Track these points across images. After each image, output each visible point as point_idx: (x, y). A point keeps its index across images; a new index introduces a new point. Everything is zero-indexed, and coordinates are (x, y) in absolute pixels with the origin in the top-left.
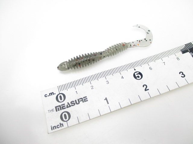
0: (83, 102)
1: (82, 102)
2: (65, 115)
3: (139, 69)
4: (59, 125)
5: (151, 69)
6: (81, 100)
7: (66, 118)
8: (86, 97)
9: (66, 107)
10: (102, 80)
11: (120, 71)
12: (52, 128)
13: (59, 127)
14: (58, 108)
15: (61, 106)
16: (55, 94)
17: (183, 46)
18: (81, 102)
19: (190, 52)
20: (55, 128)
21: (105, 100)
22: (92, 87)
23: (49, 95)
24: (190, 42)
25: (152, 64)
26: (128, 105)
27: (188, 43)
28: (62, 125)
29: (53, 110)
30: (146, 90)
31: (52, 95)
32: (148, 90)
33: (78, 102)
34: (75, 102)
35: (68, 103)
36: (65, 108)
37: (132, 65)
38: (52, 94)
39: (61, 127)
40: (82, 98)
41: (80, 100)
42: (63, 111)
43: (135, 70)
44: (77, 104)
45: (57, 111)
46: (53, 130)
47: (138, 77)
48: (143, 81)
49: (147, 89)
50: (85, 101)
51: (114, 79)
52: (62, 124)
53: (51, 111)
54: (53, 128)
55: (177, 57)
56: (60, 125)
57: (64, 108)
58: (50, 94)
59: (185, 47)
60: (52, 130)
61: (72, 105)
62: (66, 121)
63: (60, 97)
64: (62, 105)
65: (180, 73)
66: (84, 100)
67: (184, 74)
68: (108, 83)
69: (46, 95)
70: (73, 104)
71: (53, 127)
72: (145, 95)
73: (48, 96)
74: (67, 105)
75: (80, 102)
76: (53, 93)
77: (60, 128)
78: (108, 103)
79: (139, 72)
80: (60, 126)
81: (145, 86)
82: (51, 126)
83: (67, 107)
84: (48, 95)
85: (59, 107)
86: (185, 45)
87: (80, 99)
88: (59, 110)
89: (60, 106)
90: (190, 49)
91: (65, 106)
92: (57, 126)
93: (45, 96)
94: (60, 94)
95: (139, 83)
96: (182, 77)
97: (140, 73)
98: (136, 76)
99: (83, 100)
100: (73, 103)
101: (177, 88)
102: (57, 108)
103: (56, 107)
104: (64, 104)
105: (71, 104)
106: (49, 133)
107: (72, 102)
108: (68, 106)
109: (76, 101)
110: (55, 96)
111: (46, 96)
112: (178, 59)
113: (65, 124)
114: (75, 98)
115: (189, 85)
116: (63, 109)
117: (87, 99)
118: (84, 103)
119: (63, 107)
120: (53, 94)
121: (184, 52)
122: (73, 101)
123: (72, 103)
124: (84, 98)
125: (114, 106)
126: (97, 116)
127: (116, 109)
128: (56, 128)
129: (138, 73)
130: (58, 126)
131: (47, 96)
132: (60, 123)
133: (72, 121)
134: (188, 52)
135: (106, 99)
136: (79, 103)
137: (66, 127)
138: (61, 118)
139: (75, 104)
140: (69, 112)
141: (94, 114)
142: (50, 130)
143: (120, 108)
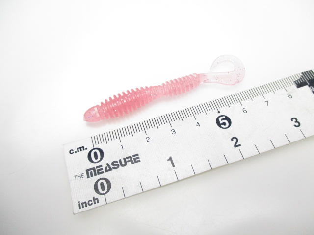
0: (133, 163)
2: (102, 184)
3: (225, 111)
4: (91, 201)
5: (245, 111)
6: (129, 159)
7: (103, 189)
8: (137, 155)
9: (104, 170)
10: (165, 128)
11: (195, 114)
12: (79, 204)
13: (92, 204)
14: (91, 173)
15: (96, 169)
16: (86, 149)
17: (299, 76)
18: (129, 163)
19: (309, 86)
20: (84, 204)
21: (168, 160)
22: (148, 138)
23: (77, 150)
24: (309, 70)
25: (246, 103)
26: (205, 170)
27: (307, 70)
28: (96, 201)
29: (82, 176)
30: (236, 146)
31: (81, 150)
32: (240, 145)
33: (123, 163)
34: (119, 163)
35: (108, 164)
36: (102, 173)
37: (214, 105)
39: (95, 203)
40: (130, 157)
41: (127, 160)
42: (99, 177)
43: (219, 112)
44: (123, 166)
45: (88, 177)
46: (82, 209)
47: (224, 124)
48: (233, 131)
49: (237, 144)
50: (136, 162)
51: (184, 126)
52: (97, 199)
55: (287, 93)
56: (93, 200)
57: (100, 172)
59: (302, 76)
60: (80, 208)
61: (114, 168)
62: (104, 194)
63: (95, 153)
64: (97, 167)
65: (292, 120)
66: (135, 159)
67: (298, 121)
68: (174, 133)
69: (72, 150)
70: (116, 167)
71: (82, 204)
72: (234, 155)
73: (76, 152)
74: (106, 168)
76: (83, 147)
77: (93, 206)
78: (174, 166)
79: (226, 116)
80: (93, 202)
81: (235, 140)
82: (79, 202)
83: (106, 171)
84: (74, 151)
85: (92, 171)
86: (302, 73)
87: (127, 158)
88: (92, 176)
89: (94, 169)
91: (102, 169)
93: (71, 152)
94: (94, 149)
95: (226, 134)
96: (295, 126)
97: (227, 118)
98: (221, 122)
99: (133, 159)
101: (287, 145)
102: (89, 172)
103: (87, 171)
104: (101, 166)
105: (112, 166)
106: (75, 213)
107: (115, 163)
108: (108, 169)
109: (120, 160)
110: (87, 152)
111: (72, 152)
113: (101, 198)
114: (119, 156)
115: (306, 139)
117: (139, 158)
118: (135, 164)
119: (98, 171)
120: (84, 150)
121: (300, 84)
122: (117, 162)
123: (115, 165)
124: (134, 156)
125: (183, 171)
126: (155, 187)
127: (186, 177)
128: (86, 206)
129: (224, 117)
130: (90, 203)
131: (73, 153)
132: (94, 198)
133: (114, 194)
134: (307, 86)
135: (170, 159)
136: (126, 164)
137: (103, 204)
138: (95, 189)
139: (118, 166)
140: (108, 179)
141: (150, 183)
142: (77, 210)
143: (193, 174)
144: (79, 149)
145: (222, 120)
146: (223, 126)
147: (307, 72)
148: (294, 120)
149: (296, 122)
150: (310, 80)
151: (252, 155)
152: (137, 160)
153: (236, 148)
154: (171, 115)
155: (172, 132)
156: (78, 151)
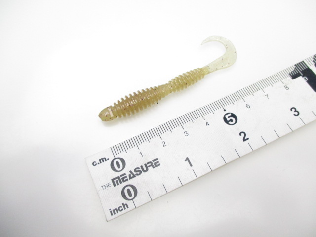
0: (153, 168)
2: (129, 191)
3: (230, 109)
4: (121, 207)
5: (248, 107)
6: (150, 164)
7: (130, 194)
8: (157, 159)
9: (128, 178)
10: (178, 131)
11: (203, 115)
12: (111, 212)
13: (122, 210)
14: (117, 181)
15: (121, 178)
16: (108, 159)
17: (292, 68)
18: (150, 168)
19: (303, 76)
20: (115, 211)
21: (185, 161)
22: (164, 143)
23: (99, 162)
24: (301, 61)
25: (249, 99)
26: (220, 165)
27: (299, 62)
28: (126, 206)
29: (108, 185)
30: (244, 140)
31: (103, 161)
32: (248, 139)
33: (145, 169)
34: (141, 169)
35: (131, 172)
36: (127, 180)
37: (219, 104)
39: (125, 209)
40: (150, 162)
41: (148, 165)
42: (124, 184)
43: (225, 110)
44: (145, 171)
45: (115, 185)
46: (114, 216)
47: (231, 121)
48: (240, 126)
49: (246, 138)
50: (156, 166)
51: (196, 127)
52: (126, 205)
53: (106, 187)
54: (113, 212)
55: (284, 85)
57: (125, 179)
58: (100, 160)
60: (112, 215)
61: (137, 175)
62: (132, 199)
63: (117, 163)
64: (121, 176)
65: (291, 110)
66: (155, 164)
67: (297, 110)
68: (187, 135)
69: (95, 162)
70: (138, 173)
71: (114, 211)
72: (244, 148)
73: (99, 164)
74: (130, 175)
76: (105, 158)
77: (124, 211)
78: (191, 166)
79: (232, 114)
80: (123, 208)
81: (243, 134)
82: (110, 210)
83: (130, 178)
84: (97, 163)
85: (118, 179)
86: (295, 65)
87: (148, 163)
88: (118, 184)
89: (118, 177)
91: (126, 177)
92: (119, 208)
93: (94, 164)
94: (115, 159)
95: (234, 130)
96: (295, 115)
97: (233, 115)
98: (228, 119)
99: (153, 164)
100: (139, 171)
101: (290, 133)
102: (115, 181)
103: (113, 180)
104: (125, 174)
105: (135, 173)
106: (108, 220)
107: (137, 170)
108: (132, 176)
109: (142, 167)
110: (109, 162)
112: (286, 87)
113: (130, 203)
114: (140, 163)
115: (305, 126)
116: (124, 181)
117: (158, 162)
118: (156, 168)
119: (123, 179)
120: (106, 160)
121: (294, 76)
122: (138, 168)
124: (153, 161)
125: (201, 168)
126: (177, 187)
127: (204, 174)
128: (117, 212)
129: (230, 114)
130: (121, 209)
131: (96, 164)
132: (123, 204)
133: (141, 199)
134: (301, 77)
135: (187, 159)
136: (147, 170)
137: (132, 208)
138: (123, 196)
139: (141, 172)
140: (134, 185)
141: (173, 184)
142: (109, 216)
143: (210, 170)
144: (101, 161)
145: (229, 117)
146: (230, 123)
147: (299, 63)
148: (293, 110)
149: (296, 111)
150: (303, 71)
151: (260, 147)
152: (157, 164)
153: (245, 142)
154: (181, 118)
155: (185, 134)
156: (101, 163)
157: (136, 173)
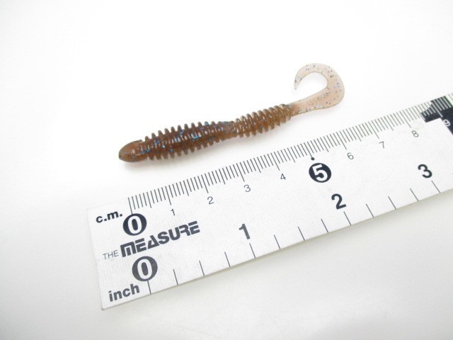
0: (188, 234)
1: (185, 233)
2: (144, 266)
3: (322, 158)
4: (128, 290)
5: (351, 157)
6: (184, 229)
7: (145, 272)
8: (196, 222)
9: (147, 246)
10: (235, 183)
11: (277, 162)
12: (111, 295)
13: (129, 294)
14: (128, 249)
15: (136, 245)
16: (121, 215)
17: (427, 105)
18: (183, 235)
19: (443, 119)
20: (118, 295)
21: (240, 229)
22: (210, 199)
23: (107, 218)
24: (442, 96)
25: (353, 146)
26: (295, 242)
27: (439, 97)
28: (135, 289)
29: (114, 254)
30: (338, 207)
31: (113, 217)
32: (344, 206)
33: (175, 235)
34: (168, 235)
35: (152, 237)
36: (145, 249)
37: (304, 149)
38: (115, 215)
39: (133, 293)
40: (185, 226)
41: (180, 230)
42: (139, 255)
43: (313, 159)
44: (174, 239)
45: (124, 255)
46: (115, 302)
47: (321, 175)
48: (333, 185)
49: (341, 204)
50: (193, 233)
51: (263, 180)
52: (137, 287)
53: (111, 256)
54: (114, 296)
55: (411, 130)
56: (130, 288)
57: (141, 248)
58: (109, 215)
59: (432, 105)
60: (111, 300)
61: (162, 242)
62: (147, 280)
63: (134, 222)
64: (137, 242)
65: (419, 168)
66: (192, 229)
67: (428, 169)
68: (248, 190)
69: (101, 217)
70: (164, 240)
71: (115, 294)
72: (336, 220)
73: (105, 220)
74: (150, 242)
75: (181, 235)
76: (116, 213)
78: (248, 238)
79: (323, 165)
80: (130, 291)
81: (337, 199)
82: (110, 292)
83: (150, 246)
84: (103, 219)
85: (130, 247)
86: (432, 101)
87: (181, 227)
88: (129, 254)
89: (132, 244)
90: (443, 112)
91: (144, 244)
92: (124, 291)
93: (98, 220)
94: (133, 215)
95: (323, 190)
96: (424, 176)
97: (325, 168)
98: (316, 173)
99: (189, 229)
100: (164, 238)
101: (414, 203)
102: (125, 248)
103: (122, 247)
104: (143, 240)
105: (158, 240)
106: (104, 307)
107: (162, 235)
108: (153, 243)
109: (170, 231)
110: (122, 220)
111: (100, 220)
112: (415, 133)
113: (143, 286)
114: (169, 225)
115: (440, 196)
116: (140, 250)
117: (197, 227)
118: (191, 236)
119: (138, 246)
120: (117, 216)
121: (429, 117)
122: (165, 233)
124: (190, 224)
125: (263, 245)
126: (221, 268)
127: (266, 252)
128: (121, 297)
129: (320, 166)
130: (127, 293)
131: (102, 221)
132: (132, 285)
133: (161, 280)
134: (439, 120)
135: (244, 227)
136: (178, 237)
137: (146, 294)
138: (133, 272)
139: (167, 240)
140: (154, 258)
141: (215, 263)
142: (106, 302)
143: (277, 248)
144: (111, 216)
145: (318, 170)
146: (319, 179)
147: (439, 99)
148: (423, 168)
149: (426, 170)
150: (443, 110)
151: (362, 220)
152: (195, 230)
153: (339, 210)
154: (243, 164)
155: (246, 189)
157: (160, 240)
